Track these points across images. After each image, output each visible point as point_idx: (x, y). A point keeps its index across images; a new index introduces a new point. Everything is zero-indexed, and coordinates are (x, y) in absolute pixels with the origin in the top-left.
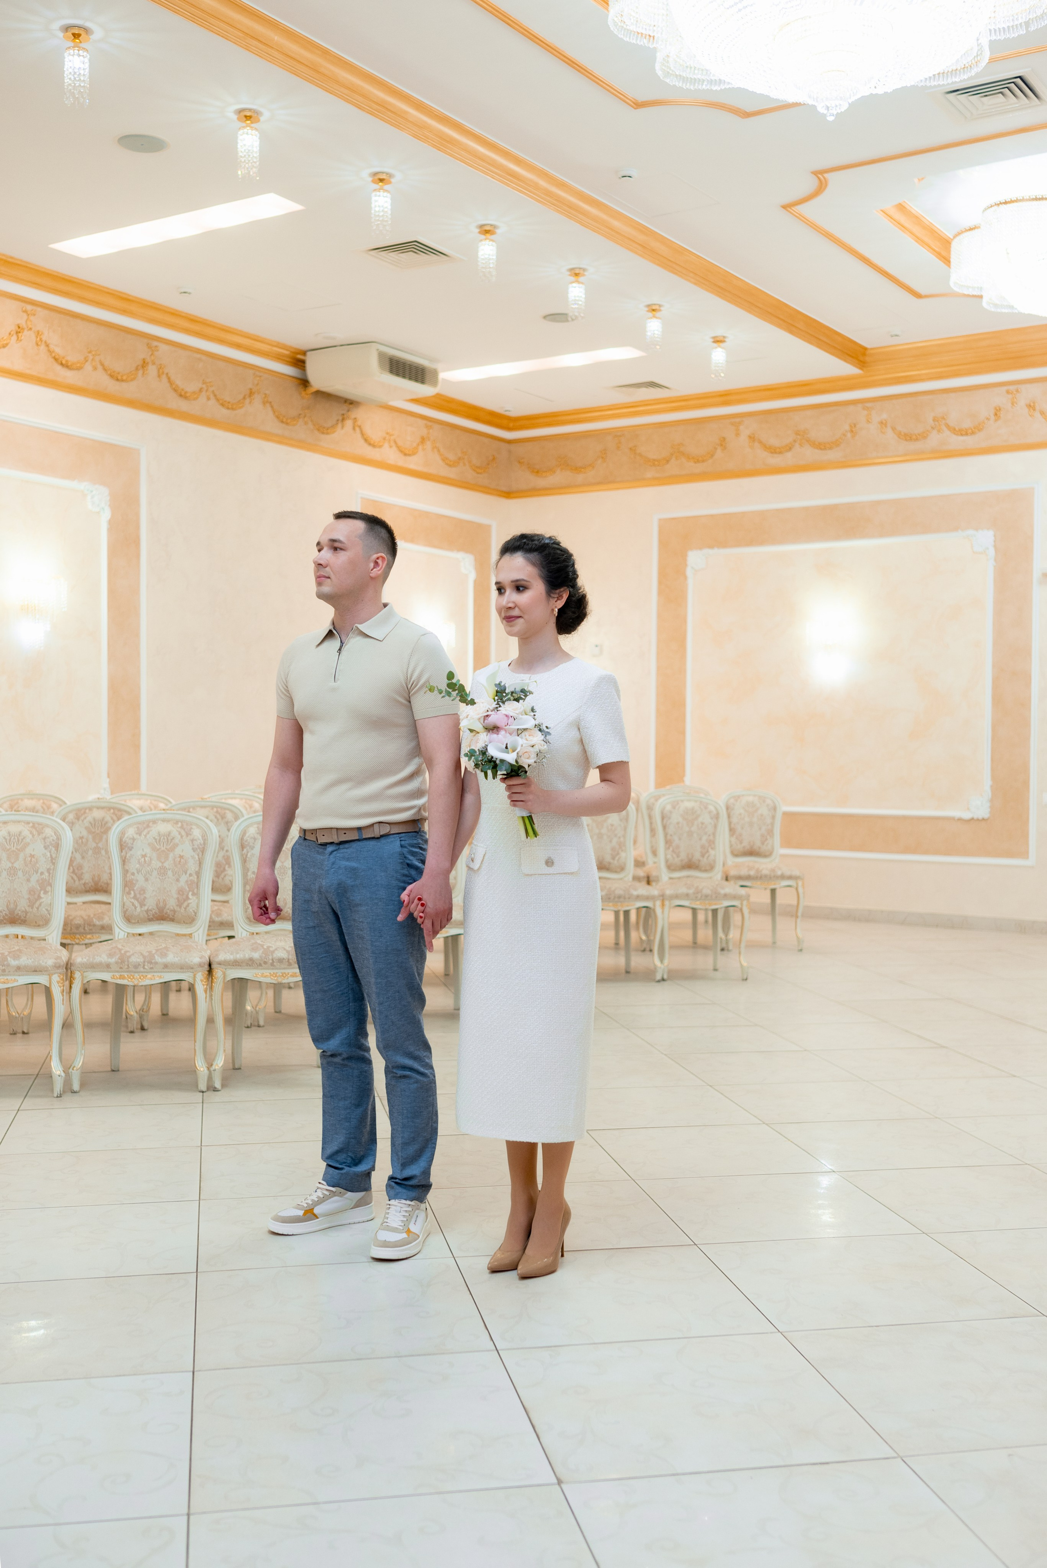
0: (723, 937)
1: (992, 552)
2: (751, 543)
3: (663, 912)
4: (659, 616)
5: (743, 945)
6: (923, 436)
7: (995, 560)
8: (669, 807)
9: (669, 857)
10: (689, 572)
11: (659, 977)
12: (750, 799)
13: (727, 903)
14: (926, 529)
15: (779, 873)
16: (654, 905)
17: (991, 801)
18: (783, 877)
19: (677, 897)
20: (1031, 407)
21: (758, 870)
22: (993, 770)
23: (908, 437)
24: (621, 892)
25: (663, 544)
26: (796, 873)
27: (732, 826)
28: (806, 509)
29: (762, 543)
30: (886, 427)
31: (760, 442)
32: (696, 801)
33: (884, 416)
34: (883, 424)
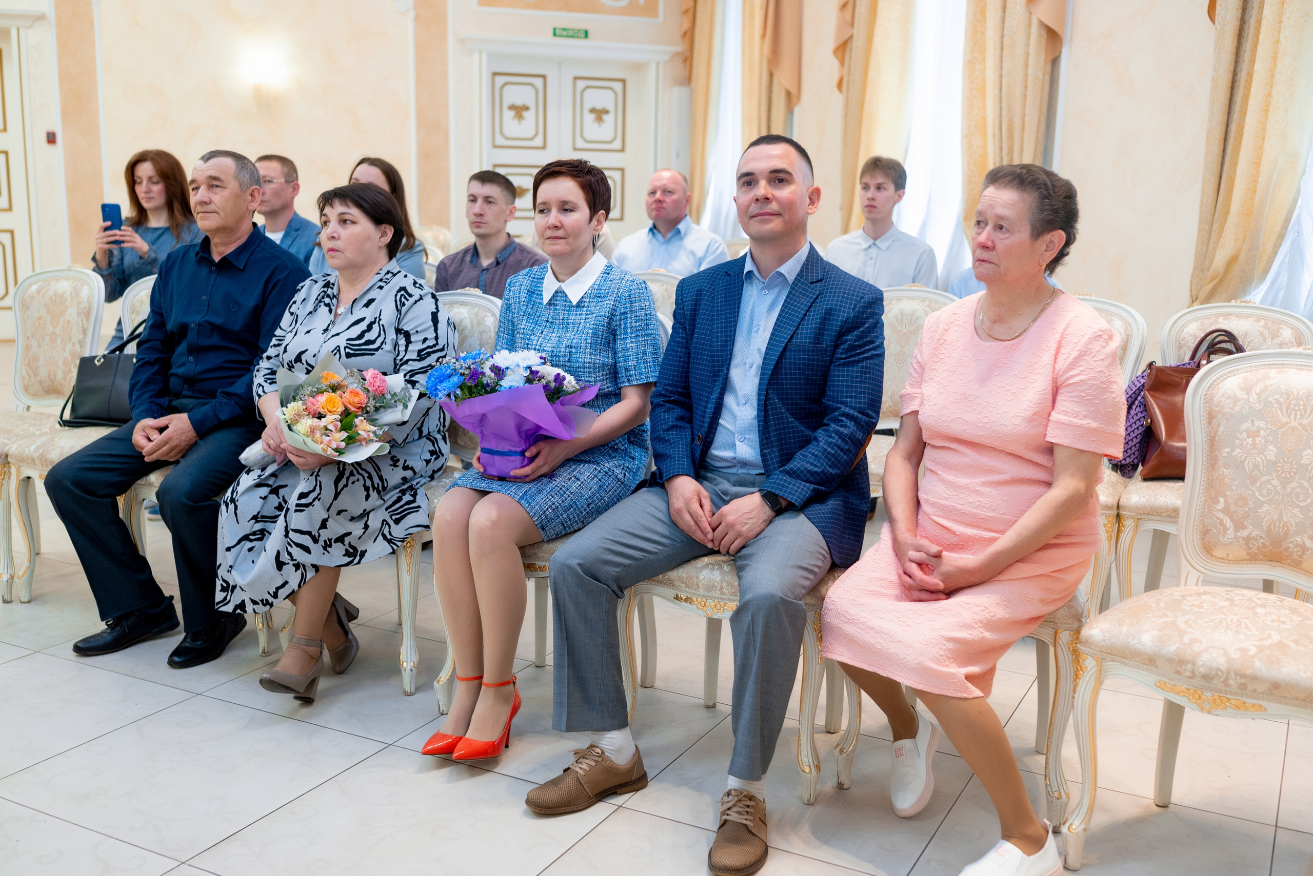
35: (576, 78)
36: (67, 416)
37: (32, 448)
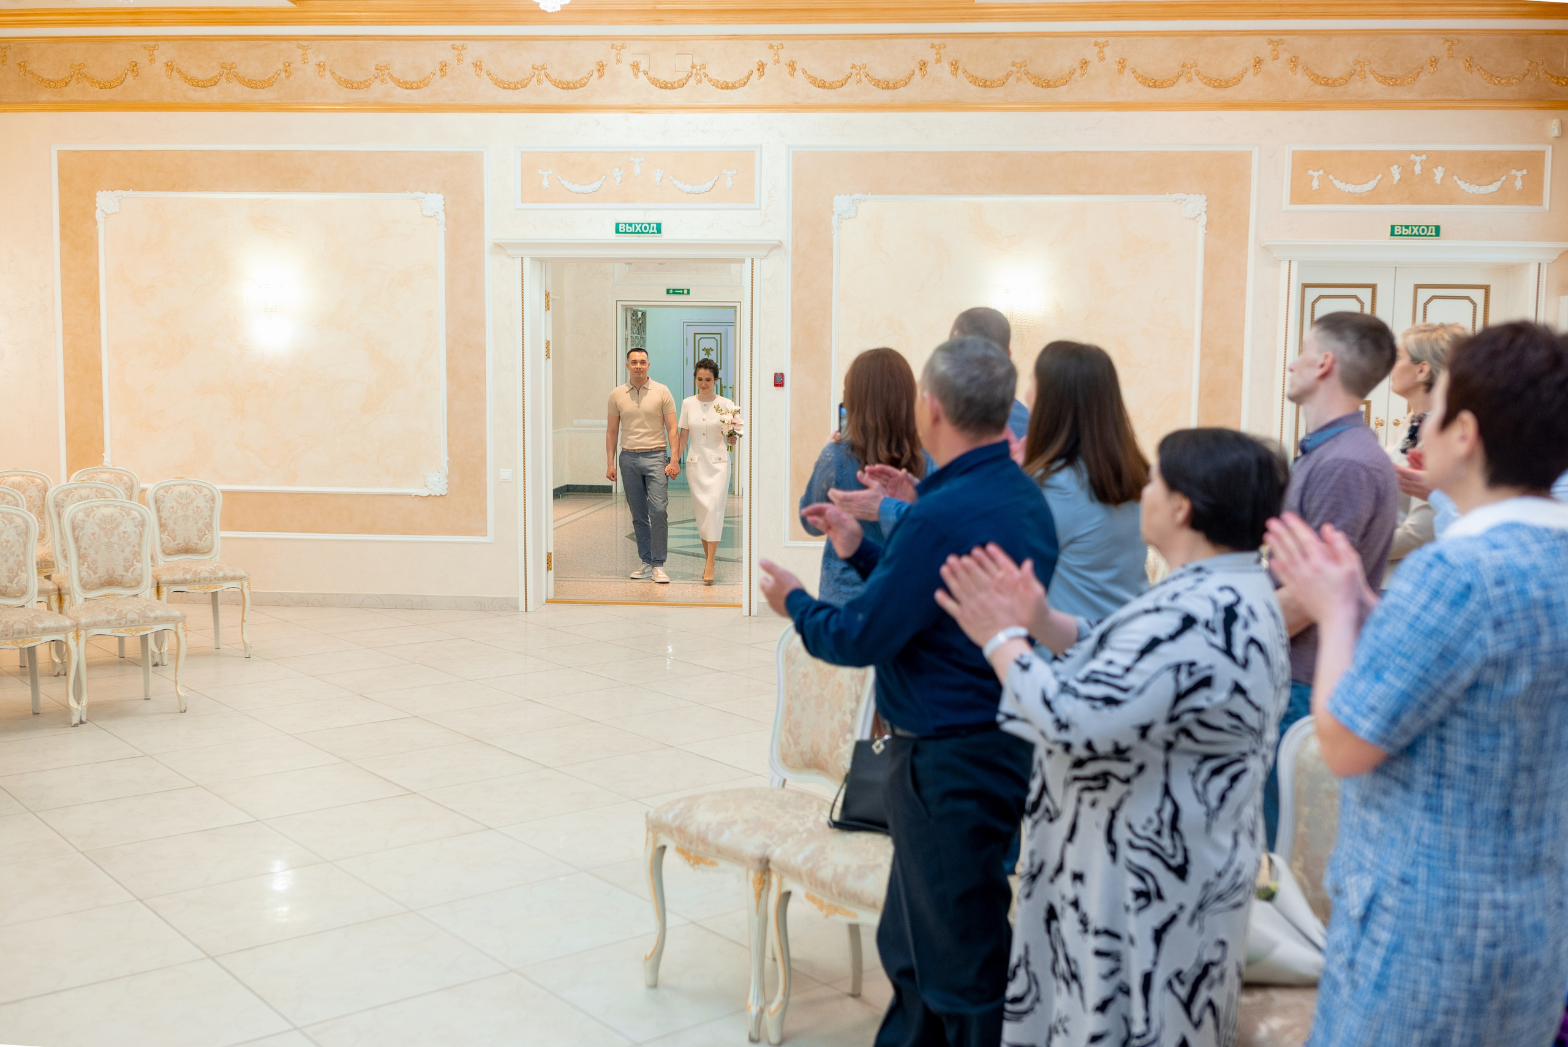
0: (156, 650)
1: (442, 216)
2: (172, 188)
3: (77, 645)
4: (63, 265)
5: (182, 655)
6: (365, 85)
7: (446, 226)
8: (81, 515)
9: (82, 574)
10: (99, 215)
11: (75, 720)
12: (183, 489)
13: (158, 628)
14: (371, 187)
15: (221, 574)
16: (66, 638)
17: (448, 477)
18: (225, 579)
19: (95, 625)
20: (477, 66)
21: (195, 573)
22: (449, 445)
23: (349, 84)
24: (22, 626)
25: (65, 181)
26: (241, 573)
27: (163, 521)
28: (237, 153)
29: (186, 188)
30: (324, 70)
31: (179, 72)
32: (115, 507)
33: (322, 58)
34: (321, 66)
35: (1418, 287)
36: (836, 817)
37: (800, 858)
